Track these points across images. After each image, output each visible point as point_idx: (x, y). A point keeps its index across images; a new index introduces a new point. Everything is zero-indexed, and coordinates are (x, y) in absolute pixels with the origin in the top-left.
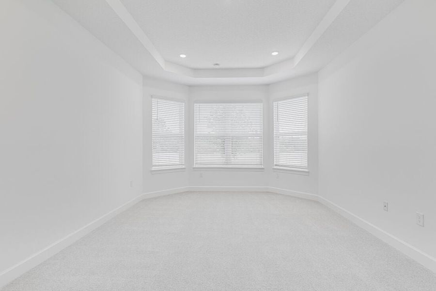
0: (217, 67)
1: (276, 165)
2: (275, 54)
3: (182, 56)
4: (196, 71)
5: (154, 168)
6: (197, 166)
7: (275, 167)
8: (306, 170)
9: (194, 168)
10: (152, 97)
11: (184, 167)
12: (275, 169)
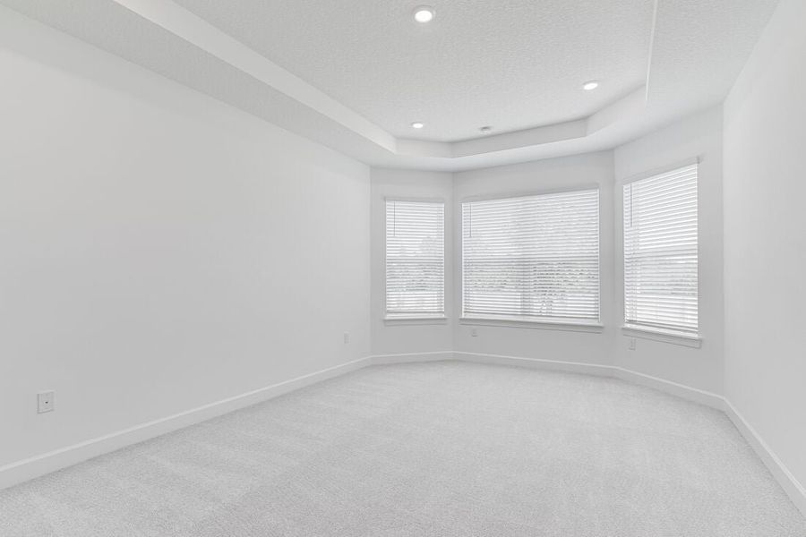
0: (486, 132)
1: (630, 322)
2: (590, 87)
3: (416, 126)
4: (454, 145)
5: (389, 317)
6: (469, 316)
7: (628, 326)
8: (696, 336)
9: (461, 319)
10: (385, 199)
11: (443, 316)
12: (628, 329)
